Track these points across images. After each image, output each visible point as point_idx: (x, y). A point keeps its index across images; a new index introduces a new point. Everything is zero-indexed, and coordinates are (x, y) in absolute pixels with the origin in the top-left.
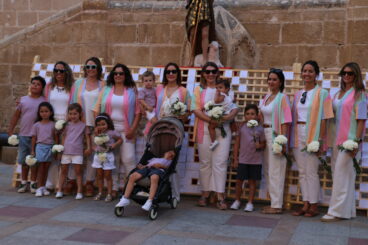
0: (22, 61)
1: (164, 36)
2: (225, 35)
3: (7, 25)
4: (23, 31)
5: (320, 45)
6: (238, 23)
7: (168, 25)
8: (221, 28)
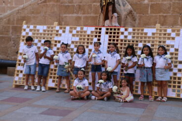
0: (17, 24)
1: (89, 10)
2: (121, 10)
3: (9, 5)
4: (17, 9)
5: (170, 14)
6: (128, 4)
7: (91, 5)
8: (118, 6)
